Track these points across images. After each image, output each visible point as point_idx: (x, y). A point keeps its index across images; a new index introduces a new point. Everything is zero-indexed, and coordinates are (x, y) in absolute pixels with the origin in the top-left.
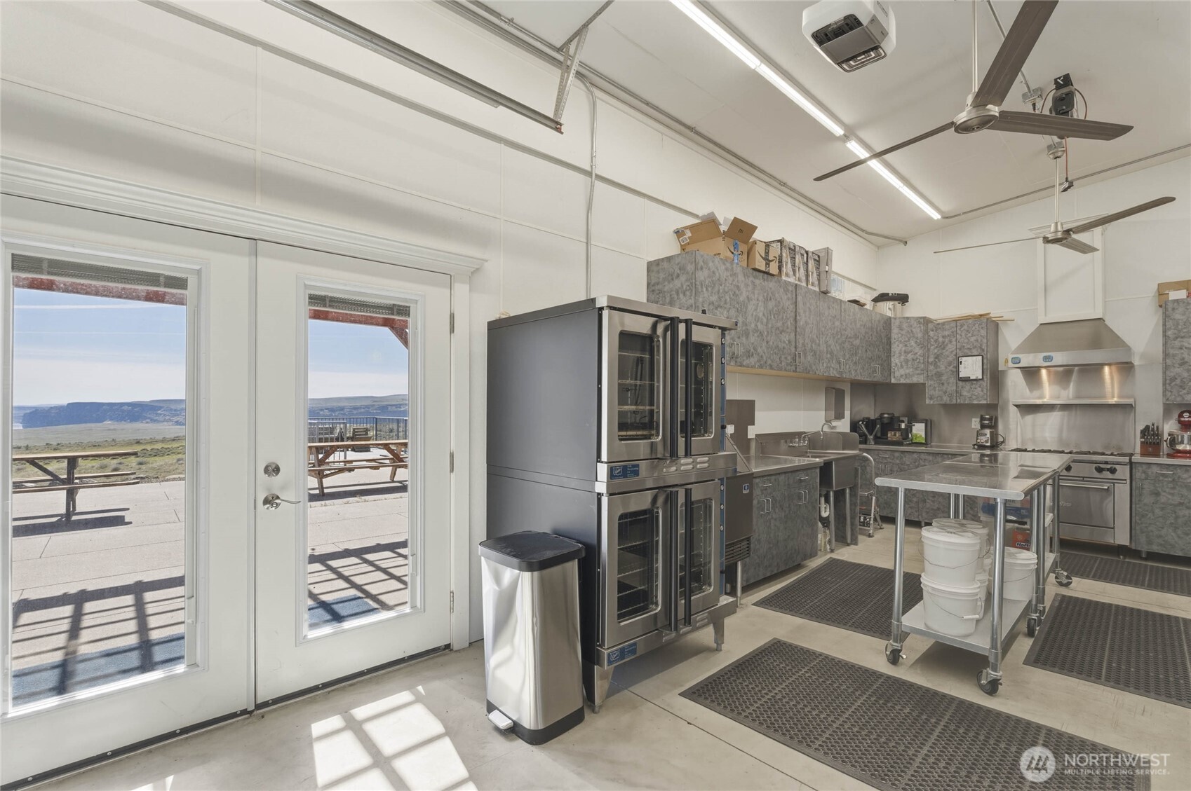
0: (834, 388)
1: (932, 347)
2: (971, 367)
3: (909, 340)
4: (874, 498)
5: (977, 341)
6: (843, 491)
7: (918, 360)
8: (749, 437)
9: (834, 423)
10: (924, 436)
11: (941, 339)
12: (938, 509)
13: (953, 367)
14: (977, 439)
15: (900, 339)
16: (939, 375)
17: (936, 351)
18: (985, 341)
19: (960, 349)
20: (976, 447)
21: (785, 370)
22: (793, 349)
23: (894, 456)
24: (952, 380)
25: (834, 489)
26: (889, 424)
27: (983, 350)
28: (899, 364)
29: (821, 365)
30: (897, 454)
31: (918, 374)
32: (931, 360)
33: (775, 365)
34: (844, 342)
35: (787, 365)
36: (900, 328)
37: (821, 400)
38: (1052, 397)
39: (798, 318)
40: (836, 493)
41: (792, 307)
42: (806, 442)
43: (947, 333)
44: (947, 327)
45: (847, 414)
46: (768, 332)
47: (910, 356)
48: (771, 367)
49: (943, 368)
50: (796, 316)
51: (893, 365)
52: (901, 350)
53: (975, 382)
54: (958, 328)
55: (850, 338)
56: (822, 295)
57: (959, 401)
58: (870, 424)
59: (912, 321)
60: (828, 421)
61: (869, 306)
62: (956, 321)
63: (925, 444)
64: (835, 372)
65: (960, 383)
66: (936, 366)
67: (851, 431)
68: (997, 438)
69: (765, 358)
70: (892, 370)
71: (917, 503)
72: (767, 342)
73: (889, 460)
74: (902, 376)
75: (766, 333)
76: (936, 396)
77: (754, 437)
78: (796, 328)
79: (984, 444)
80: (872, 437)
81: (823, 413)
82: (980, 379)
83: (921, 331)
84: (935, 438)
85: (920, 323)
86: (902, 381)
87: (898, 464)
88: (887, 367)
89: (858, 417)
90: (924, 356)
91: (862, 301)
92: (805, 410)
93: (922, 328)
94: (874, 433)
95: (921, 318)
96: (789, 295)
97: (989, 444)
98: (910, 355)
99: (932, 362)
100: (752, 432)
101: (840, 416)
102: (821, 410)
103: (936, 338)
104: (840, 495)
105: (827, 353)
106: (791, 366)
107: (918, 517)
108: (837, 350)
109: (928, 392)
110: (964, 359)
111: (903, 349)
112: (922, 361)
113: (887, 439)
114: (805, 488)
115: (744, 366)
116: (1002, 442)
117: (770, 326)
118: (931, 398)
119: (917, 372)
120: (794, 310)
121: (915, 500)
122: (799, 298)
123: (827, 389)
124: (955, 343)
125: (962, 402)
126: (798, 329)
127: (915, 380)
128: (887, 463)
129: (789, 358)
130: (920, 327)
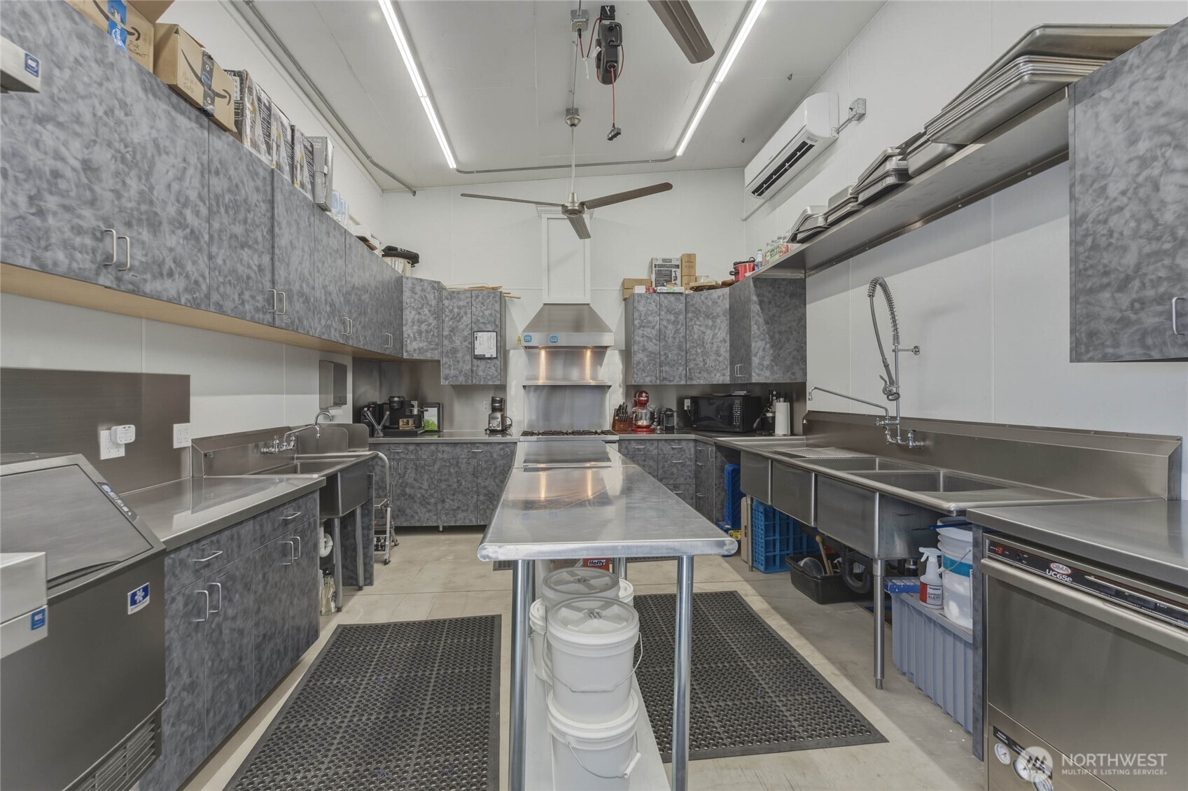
0: (332, 362)
1: (447, 319)
2: (485, 344)
3: (423, 306)
4: (389, 509)
5: (491, 315)
6: (353, 514)
7: (432, 333)
8: (176, 445)
9: (333, 412)
10: (436, 422)
11: (456, 310)
12: (459, 508)
13: (469, 343)
14: (489, 424)
15: (413, 305)
16: (454, 351)
17: (451, 323)
18: (499, 316)
19: (475, 323)
20: (488, 432)
21: (253, 320)
22: (268, 285)
23: (409, 451)
24: (468, 358)
25: (341, 515)
26: (400, 410)
27: (497, 326)
28: (412, 335)
29: (316, 320)
30: (411, 448)
31: (432, 349)
32: (446, 333)
33: (228, 305)
34: (348, 293)
35: (257, 310)
36: (413, 290)
37: (314, 378)
38: (548, 378)
39: (277, 230)
40: (344, 521)
41: (264, 207)
42: (292, 443)
43: (461, 303)
44: (463, 297)
45: (350, 397)
46: (211, 237)
47: (424, 327)
48: (220, 309)
49: (458, 343)
50: (273, 226)
51: (405, 335)
52: (413, 319)
53: (489, 361)
54: (474, 298)
55: (358, 289)
56: (317, 210)
57: (474, 381)
58: (378, 410)
59: (426, 284)
60: (324, 410)
61: (378, 252)
62: (471, 291)
63: (438, 432)
64: (337, 335)
65: (475, 361)
66: (452, 342)
67: (353, 422)
68: (506, 421)
69: (204, 287)
70: (404, 343)
71: (436, 504)
72: (210, 257)
73: (402, 455)
74: (415, 350)
75: (206, 237)
76: (451, 376)
77: (189, 444)
78: (273, 247)
79: (496, 428)
80: (380, 427)
81: (317, 396)
82: (495, 358)
83: (435, 298)
84: (446, 423)
85: (434, 288)
86: (416, 356)
87: (412, 460)
88: (400, 340)
89: (362, 402)
90: (438, 328)
91: (373, 242)
92: (290, 392)
93: (436, 294)
94: (382, 423)
95: (435, 282)
96: (259, 183)
97: (500, 428)
98: (423, 325)
99: (447, 336)
100: (182, 436)
101: (340, 402)
102: (315, 393)
103: (451, 308)
104: (348, 520)
105: (326, 304)
106: (265, 313)
107: (436, 521)
108: (340, 302)
109: (444, 371)
110: (480, 334)
111: (417, 317)
112: (436, 334)
113: (398, 428)
114: (295, 532)
115: (145, 295)
116: (511, 425)
117: (216, 225)
118: (446, 378)
119: (432, 347)
120: (269, 215)
121: (433, 501)
122: (279, 197)
123: (321, 362)
124: (470, 315)
125: (477, 383)
126: (277, 251)
127: (429, 356)
128: (400, 459)
129: (260, 298)
130: (434, 293)
